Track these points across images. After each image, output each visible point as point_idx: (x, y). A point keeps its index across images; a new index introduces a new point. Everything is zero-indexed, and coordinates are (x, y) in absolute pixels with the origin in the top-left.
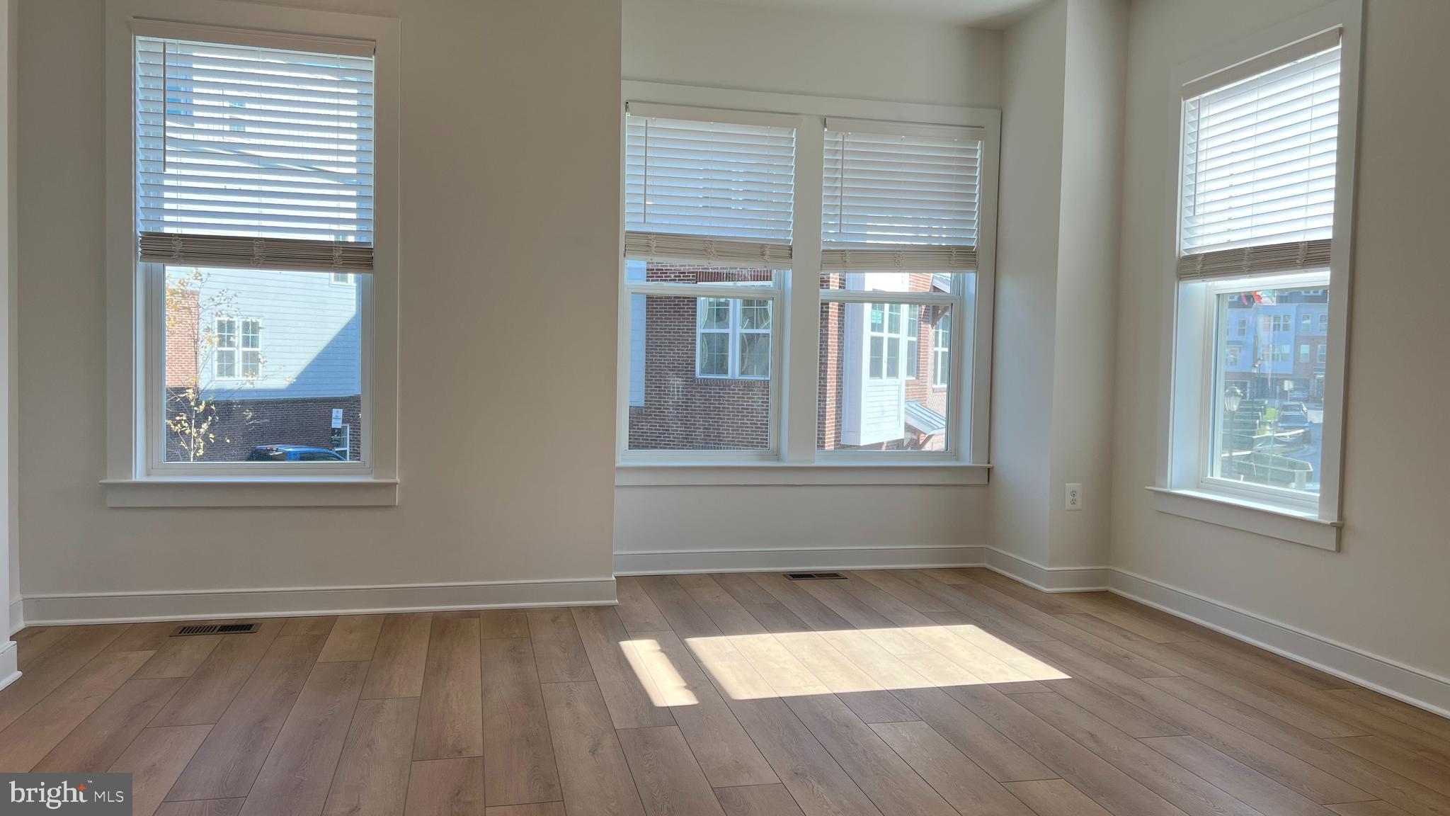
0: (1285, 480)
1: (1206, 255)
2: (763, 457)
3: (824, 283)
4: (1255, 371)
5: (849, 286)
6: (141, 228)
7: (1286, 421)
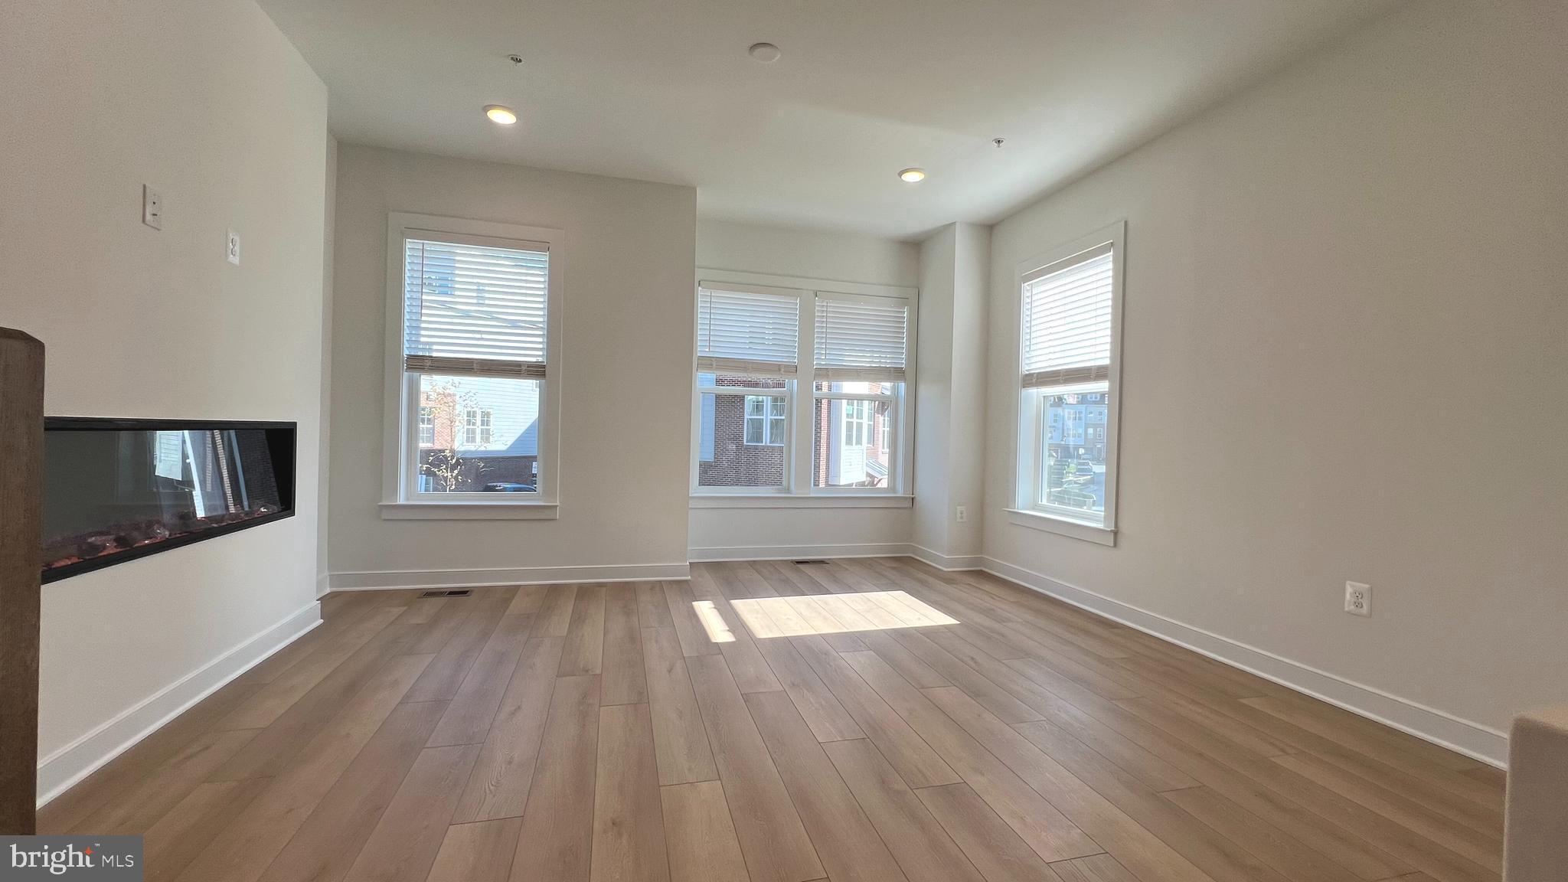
0: (1081, 504)
1: (1039, 373)
2: (780, 491)
3: (819, 388)
4: (1063, 443)
5: (834, 390)
6: (406, 352)
7: (1083, 471)
